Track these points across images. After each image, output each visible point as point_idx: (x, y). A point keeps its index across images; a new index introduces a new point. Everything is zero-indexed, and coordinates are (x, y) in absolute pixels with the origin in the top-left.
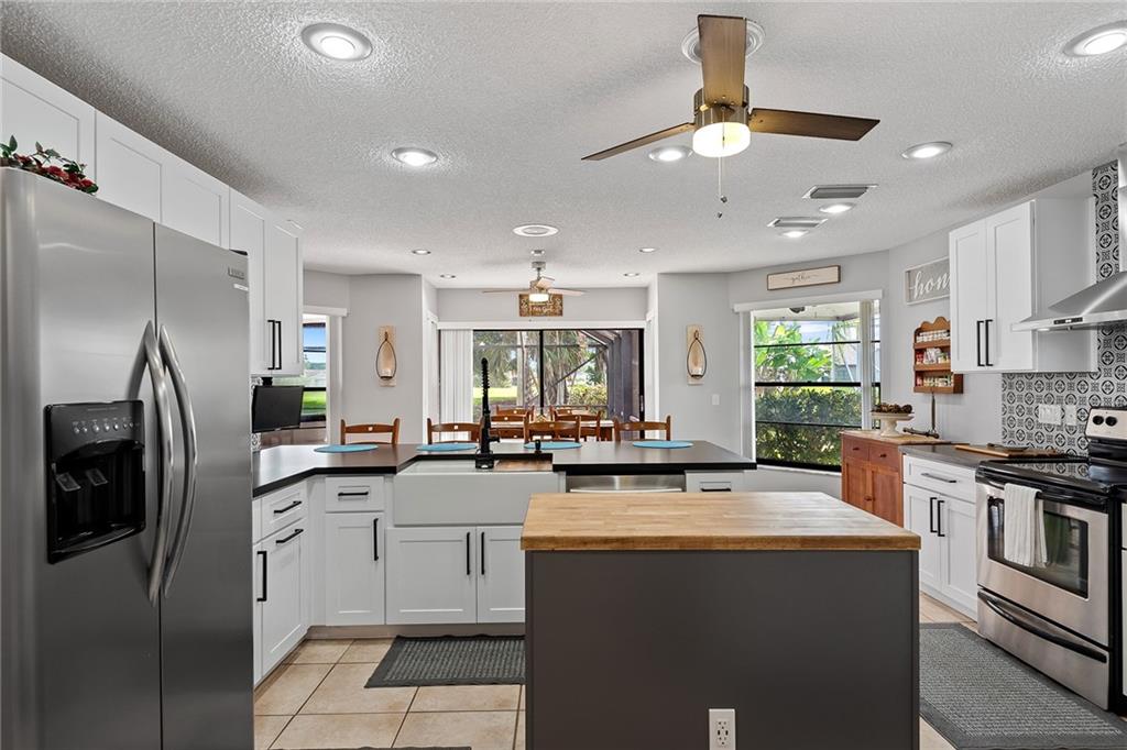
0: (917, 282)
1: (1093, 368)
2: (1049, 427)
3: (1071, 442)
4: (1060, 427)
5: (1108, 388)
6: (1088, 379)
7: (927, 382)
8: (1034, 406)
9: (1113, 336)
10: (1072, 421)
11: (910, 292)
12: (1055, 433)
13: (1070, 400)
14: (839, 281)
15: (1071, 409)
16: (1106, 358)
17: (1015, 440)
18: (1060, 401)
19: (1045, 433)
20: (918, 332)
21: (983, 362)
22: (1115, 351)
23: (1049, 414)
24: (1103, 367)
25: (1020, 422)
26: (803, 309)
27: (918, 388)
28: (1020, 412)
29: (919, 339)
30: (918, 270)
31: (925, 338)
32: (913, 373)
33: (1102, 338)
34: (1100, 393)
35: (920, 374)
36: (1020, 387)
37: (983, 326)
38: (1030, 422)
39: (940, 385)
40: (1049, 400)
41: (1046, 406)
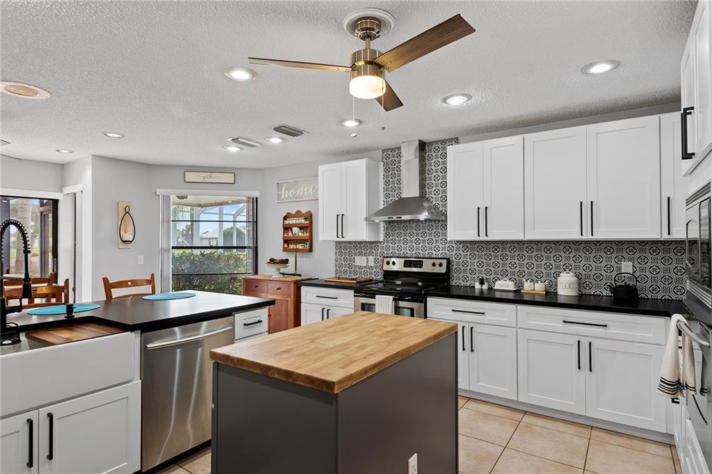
0: (284, 190)
1: (382, 240)
2: (360, 267)
3: (371, 273)
4: (366, 267)
5: (388, 248)
6: (379, 244)
7: (291, 246)
8: (352, 257)
9: (390, 226)
10: (371, 264)
11: (279, 196)
12: (363, 270)
13: (371, 254)
14: (234, 183)
15: (371, 258)
16: (387, 235)
17: (342, 274)
18: (366, 254)
19: (358, 270)
20: (285, 218)
21: (340, 235)
22: (391, 232)
23: (360, 261)
24: (386, 239)
25: (345, 265)
26: (187, 198)
27: (285, 250)
28: (345, 260)
29: (286, 222)
30: (284, 183)
31: (290, 221)
32: (282, 241)
33: (386, 226)
34: (384, 251)
35: (286, 241)
36: (345, 248)
37: (340, 218)
38: (350, 266)
39: (300, 248)
40: (360, 254)
41: (360, 257)
